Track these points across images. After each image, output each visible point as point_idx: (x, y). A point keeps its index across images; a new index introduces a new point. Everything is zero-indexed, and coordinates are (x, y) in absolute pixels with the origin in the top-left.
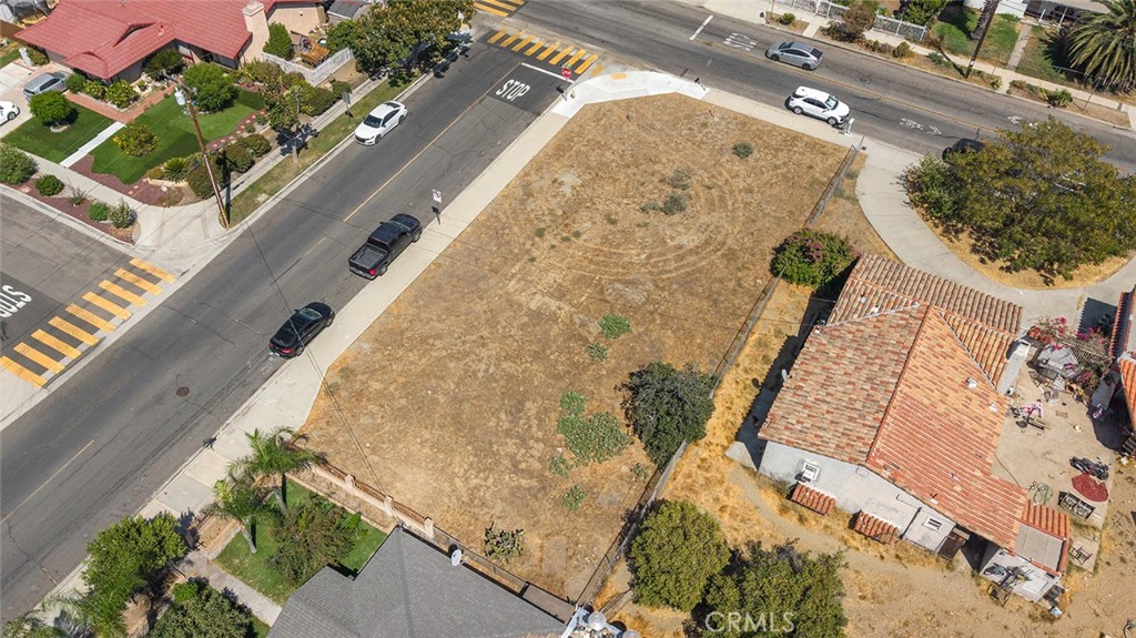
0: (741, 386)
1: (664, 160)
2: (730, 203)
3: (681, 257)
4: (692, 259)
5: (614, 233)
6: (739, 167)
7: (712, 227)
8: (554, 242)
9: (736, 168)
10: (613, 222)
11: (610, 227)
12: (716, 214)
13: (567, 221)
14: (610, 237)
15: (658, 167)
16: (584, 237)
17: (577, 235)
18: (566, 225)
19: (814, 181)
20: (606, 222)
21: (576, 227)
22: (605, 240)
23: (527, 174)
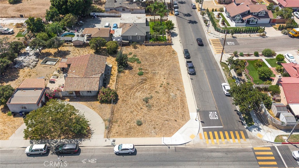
0: (114, 74)
1: (157, 112)
2: (134, 106)
3: (137, 90)
4: (135, 91)
5: (154, 90)
6: (138, 118)
7: (135, 99)
8: (164, 83)
9: (138, 117)
10: (156, 92)
11: (156, 90)
12: (136, 102)
13: (165, 88)
14: (154, 88)
15: (157, 109)
16: (159, 86)
17: (161, 86)
18: (165, 87)
19: (116, 122)
20: (158, 91)
21: (162, 88)
22: (154, 87)
23: (183, 93)
